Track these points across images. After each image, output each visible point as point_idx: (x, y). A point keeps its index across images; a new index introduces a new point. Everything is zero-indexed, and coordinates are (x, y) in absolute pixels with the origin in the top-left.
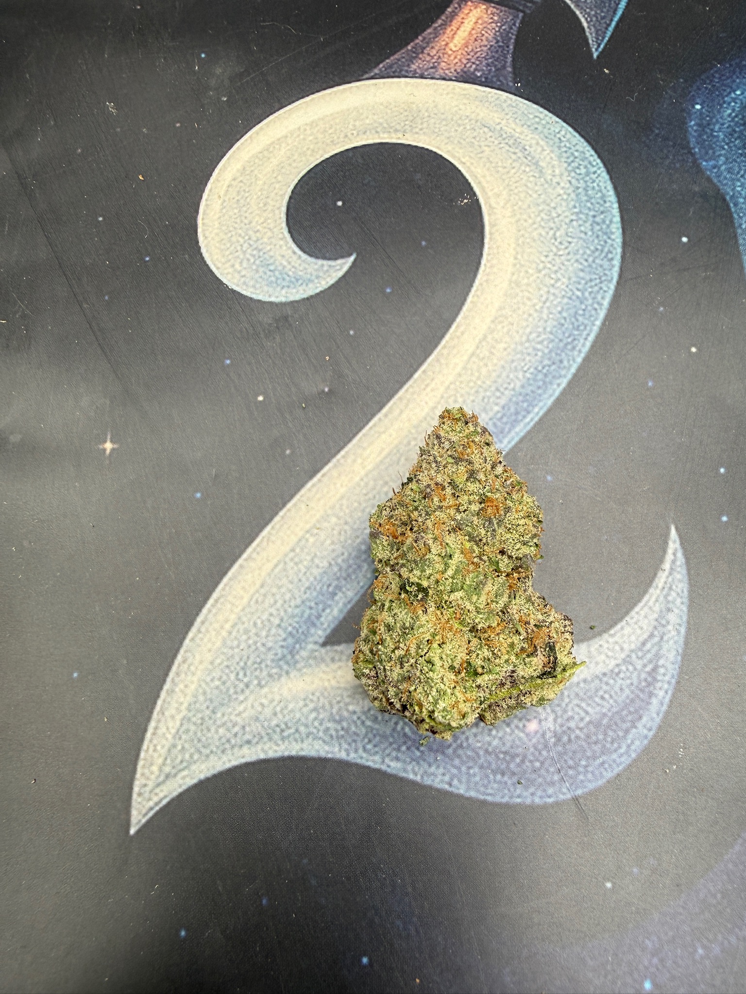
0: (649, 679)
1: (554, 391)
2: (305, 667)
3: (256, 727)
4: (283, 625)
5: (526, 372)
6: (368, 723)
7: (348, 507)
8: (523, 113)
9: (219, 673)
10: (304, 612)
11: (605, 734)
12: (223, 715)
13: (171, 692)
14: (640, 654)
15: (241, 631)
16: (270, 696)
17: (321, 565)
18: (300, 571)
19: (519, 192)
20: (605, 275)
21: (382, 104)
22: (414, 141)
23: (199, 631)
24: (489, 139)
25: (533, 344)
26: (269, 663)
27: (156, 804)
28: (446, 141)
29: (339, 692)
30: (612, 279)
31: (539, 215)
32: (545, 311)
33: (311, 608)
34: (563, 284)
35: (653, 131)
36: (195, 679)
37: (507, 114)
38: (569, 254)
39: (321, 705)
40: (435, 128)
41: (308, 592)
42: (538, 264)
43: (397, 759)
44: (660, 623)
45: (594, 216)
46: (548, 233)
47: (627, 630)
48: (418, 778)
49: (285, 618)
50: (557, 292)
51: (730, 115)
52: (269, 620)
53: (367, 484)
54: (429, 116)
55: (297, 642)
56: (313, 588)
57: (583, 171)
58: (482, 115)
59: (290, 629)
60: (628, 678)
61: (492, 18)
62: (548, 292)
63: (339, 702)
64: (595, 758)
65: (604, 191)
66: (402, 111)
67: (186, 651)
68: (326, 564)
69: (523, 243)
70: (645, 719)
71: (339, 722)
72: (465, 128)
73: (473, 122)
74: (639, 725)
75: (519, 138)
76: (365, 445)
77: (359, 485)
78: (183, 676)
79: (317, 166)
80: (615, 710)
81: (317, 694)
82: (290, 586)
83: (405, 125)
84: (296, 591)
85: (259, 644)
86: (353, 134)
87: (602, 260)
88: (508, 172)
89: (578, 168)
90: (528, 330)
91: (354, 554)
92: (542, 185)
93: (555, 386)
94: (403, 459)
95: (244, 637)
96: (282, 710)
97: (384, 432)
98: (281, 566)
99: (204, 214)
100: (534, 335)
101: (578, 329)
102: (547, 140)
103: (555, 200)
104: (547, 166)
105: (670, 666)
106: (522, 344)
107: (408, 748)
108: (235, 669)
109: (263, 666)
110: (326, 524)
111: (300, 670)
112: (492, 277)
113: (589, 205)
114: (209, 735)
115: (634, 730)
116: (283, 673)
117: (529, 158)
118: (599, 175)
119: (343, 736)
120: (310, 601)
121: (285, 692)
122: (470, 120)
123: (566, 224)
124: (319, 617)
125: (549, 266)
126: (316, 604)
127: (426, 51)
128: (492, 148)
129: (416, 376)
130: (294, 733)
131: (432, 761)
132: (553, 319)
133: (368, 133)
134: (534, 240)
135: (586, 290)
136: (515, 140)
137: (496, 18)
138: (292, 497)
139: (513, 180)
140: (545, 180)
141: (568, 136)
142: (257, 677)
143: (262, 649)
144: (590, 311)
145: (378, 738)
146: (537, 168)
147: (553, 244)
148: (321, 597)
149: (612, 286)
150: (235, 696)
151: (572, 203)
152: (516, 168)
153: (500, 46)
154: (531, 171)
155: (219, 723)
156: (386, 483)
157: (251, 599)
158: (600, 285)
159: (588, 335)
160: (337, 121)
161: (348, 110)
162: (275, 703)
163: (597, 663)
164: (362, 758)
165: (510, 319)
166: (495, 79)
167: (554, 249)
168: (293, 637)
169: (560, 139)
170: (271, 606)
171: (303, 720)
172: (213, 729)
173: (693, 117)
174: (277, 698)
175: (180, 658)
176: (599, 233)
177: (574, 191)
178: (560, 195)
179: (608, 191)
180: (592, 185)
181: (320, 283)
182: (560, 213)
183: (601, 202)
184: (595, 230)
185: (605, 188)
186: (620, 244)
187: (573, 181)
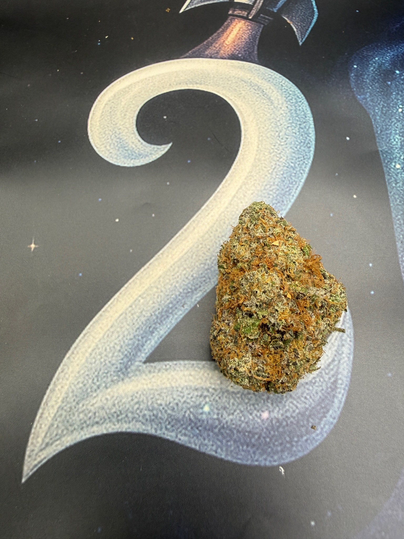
2: (133, 376)
3: (103, 414)
4: (122, 350)
7: (163, 282)
8: (262, 73)
9: (83, 379)
10: (134, 342)
12: (83, 405)
13: (53, 390)
15: (97, 353)
16: (112, 394)
18: (134, 318)
19: (260, 113)
20: (306, 155)
22: (206, 88)
24: (245, 87)
25: (268, 191)
26: (112, 373)
28: (222, 89)
30: (310, 158)
31: (270, 125)
32: (274, 174)
33: (139, 340)
34: (284, 159)
36: (68, 382)
37: (254, 74)
38: (286, 144)
39: (141, 400)
40: (217, 82)
41: (138, 331)
42: (270, 150)
43: (185, 435)
45: (300, 125)
46: (275, 134)
49: (123, 347)
50: (280, 164)
51: (372, 70)
52: (114, 347)
53: (174, 270)
54: (214, 77)
55: (130, 360)
56: (140, 329)
57: (294, 101)
58: (241, 75)
59: (126, 352)
61: (247, 28)
62: (276, 164)
63: (152, 398)
65: (305, 111)
66: (199, 74)
68: (149, 315)
69: (262, 139)
72: (232, 82)
73: (236, 79)
75: (260, 86)
76: (174, 247)
77: (169, 270)
78: (61, 380)
81: (140, 393)
82: (128, 327)
84: (131, 330)
85: (107, 362)
86: (174, 84)
87: (305, 147)
88: (254, 104)
89: (291, 100)
90: (265, 184)
91: (165, 309)
92: (272, 109)
94: (194, 255)
95: (99, 357)
96: (118, 402)
97: (184, 240)
98: (123, 316)
100: (268, 186)
101: (292, 183)
102: (275, 86)
103: (279, 117)
104: (275, 100)
106: (261, 191)
108: (92, 376)
109: (109, 375)
110: (150, 292)
111: (130, 378)
112: (245, 156)
113: (297, 118)
114: (74, 418)
116: (120, 379)
117: (265, 96)
120: (138, 336)
121: (121, 391)
123: (285, 129)
124: (143, 346)
125: (276, 150)
126: (142, 338)
127: (213, 45)
128: (246, 92)
132: (278, 178)
134: (268, 138)
135: (296, 163)
136: (258, 87)
137: (249, 28)
138: (132, 277)
139: (257, 107)
140: (274, 106)
141: (286, 83)
142: (104, 382)
143: (109, 365)
144: (298, 174)
145: (174, 421)
146: (269, 101)
147: (278, 139)
148: (145, 334)
149: (310, 162)
150: (91, 394)
151: (289, 118)
152: (259, 101)
153: (251, 42)
155: (80, 410)
156: (185, 269)
157: (105, 335)
158: (304, 161)
159: (298, 187)
160: (167, 77)
161: (172, 72)
162: (115, 398)
166: (248, 57)
167: (279, 142)
168: (127, 357)
169: (282, 85)
170: (116, 339)
171: (131, 409)
172: (76, 414)
173: (353, 72)
174: (116, 395)
175: (60, 369)
176: (303, 133)
177: (289, 112)
178: (282, 114)
179: (308, 111)
180: (299, 108)
181: (152, 157)
182: (282, 123)
183: (304, 117)
184: (301, 132)
185: (306, 109)
186: (314, 139)
187: (289, 106)
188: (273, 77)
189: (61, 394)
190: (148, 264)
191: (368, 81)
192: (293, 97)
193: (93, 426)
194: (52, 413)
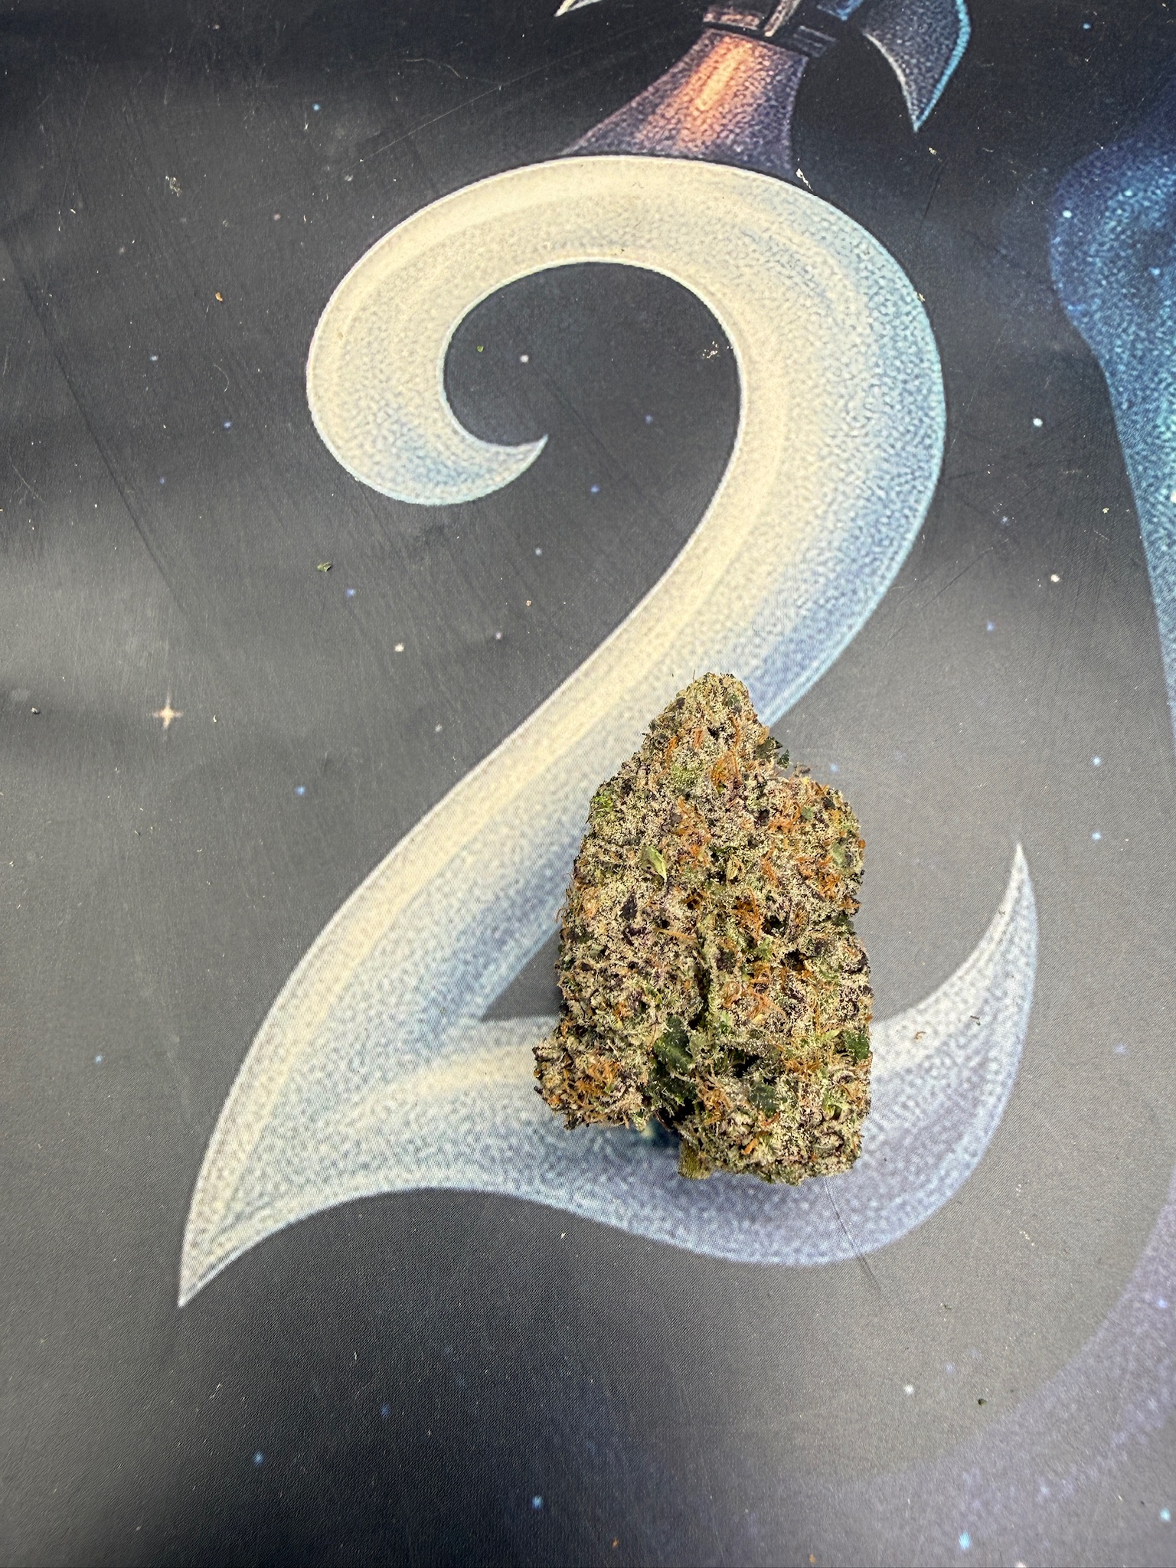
0: (975, 1079)
1: (843, 636)
2: (454, 1052)
3: (378, 1144)
4: (422, 988)
5: (800, 607)
6: (550, 1139)
7: (526, 811)
8: (804, 213)
9: (323, 1060)
10: (455, 968)
11: (908, 1161)
12: (327, 1124)
13: (247, 1087)
14: (962, 1041)
15: (358, 997)
16: (400, 1097)
17: (483, 898)
18: (451, 906)
19: (795, 337)
20: (920, 468)
21: (590, 199)
22: (638, 259)
23: (294, 995)
24: (752, 255)
25: (812, 565)
26: (399, 1045)
27: (221, 1260)
28: (687, 258)
29: (507, 1091)
30: (930, 475)
31: (823, 375)
32: (831, 517)
33: (466, 963)
34: (858, 478)
35: (998, 251)
36: (285, 1068)
37: (780, 215)
38: (866, 435)
39: (477, 1110)
40: (670, 238)
41: (463, 939)
42: (821, 449)
43: (593, 1195)
44: (994, 994)
45: (905, 382)
46: (836, 403)
47: (944, 1005)
48: (624, 1225)
49: (426, 978)
50: (848, 490)
51: (1113, 230)
52: (401, 980)
53: (555, 778)
54: (661, 220)
55: (444, 1014)
56: (469, 933)
57: (891, 310)
58: (741, 216)
59: (433, 994)
60: (944, 1077)
61: (761, 63)
62: (836, 489)
63: (505, 1107)
64: (891, 1197)
65: (921, 344)
66: (620, 210)
67: (271, 1026)
68: (490, 896)
69: (799, 415)
70: (966, 1139)
71: (505, 1137)
72: (715, 238)
73: (728, 228)
74: (959, 1148)
75: (796, 252)
76: (555, 718)
77: (543, 778)
78: (266, 1062)
79: (491, 296)
80: (922, 1124)
81: (473, 1094)
82: (436, 930)
83: (625, 233)
84: (444, 938)
85: (385, 1017)
86: (545, 247)
87: (916, 446)
88: (778, 307)
89: (884, 305)
90: (805, 545)
91: (534, 881)
92: (830, 328)
93: (844, 629)
94: (611, 739)
95: (363, 1005)
96: (418, 1117)
97: (583, 699)
98: (421, 900)
99: (317, 360)
100: (815, 552)
101: (880, 543)
102: (840, 257)
103: (847, 353)
104: (838, 299)
105: (1005, 1060)
106: (795, 566)
107: (610, 1179)
108: (348, 1053)
109: (390, 1049)
110: (492, 837)
111: (447, 1057)
112: (751, 467)
114: (305, 1155)
115: (951, 1156)
116: (422, 1062)
117: (812, 285)
118: (914, 319)
119: (510, 1160)
120: (465, 952)
121: (423, 1090)
122: (723, 227)
123: (864, 390)
124: (478, 976)
125: (837, 451)
126: (475, 956)
127: (658, 111)
128: (755, 270)
129: (634, 614)
130: (435, 1154)
131: (645, 1198)
132: (841, 528)
133: (569, 245)
134: (816, 413)
135: (892, 489)
136: (791, 256)
137: (767, 63)
138: (442, 794)
139: (787, 318)
140: (834, 320)
141: (871, 252)
142: (380, 1067)
143: (390, 1024)
144: (898, 520)
145: (563, 1163)
146: (822, 302)
147: (844, 419)
148: (481, 947)
149: (931, 485)
150: (346, 1095)
151: (874, 359)
152: (791, 301)
153: (772, 107)
154: (815, 305)
155: (320, 1136)
157: (375, 949)
158: (913, 483)
159: (896, 553)
160: (522, 223)
161: (539, 207)
162: (408, 1107)
163: (898, 1054)
164: (538, 1192)
165: (777, 529)
166: (762, 159)
167: (845, 427)
168: (438, 1006)
169: (858, 256)
170: (406, 959)
171: (450, 1132)
172: (311, 1145)
173: (1059, 230)
174: (411, 1099)
175: (262, 1035)
176: (912, 407)
177: (876, 341)
178: (855, 346)
179: (927, 344)
180: (902, 334)
181: (493, 479)
182: (855, 372)
183: (917, 361)
184: (905, 402)
185: (923, 339)
186: (943, 425)
187: (876, 325)
188: (835, 228)
189: (268, 1097)
190: (484, 764)
191: (1098, 262)
192: (889, 297)
193: (354, 1173)
194: (249, 1142)
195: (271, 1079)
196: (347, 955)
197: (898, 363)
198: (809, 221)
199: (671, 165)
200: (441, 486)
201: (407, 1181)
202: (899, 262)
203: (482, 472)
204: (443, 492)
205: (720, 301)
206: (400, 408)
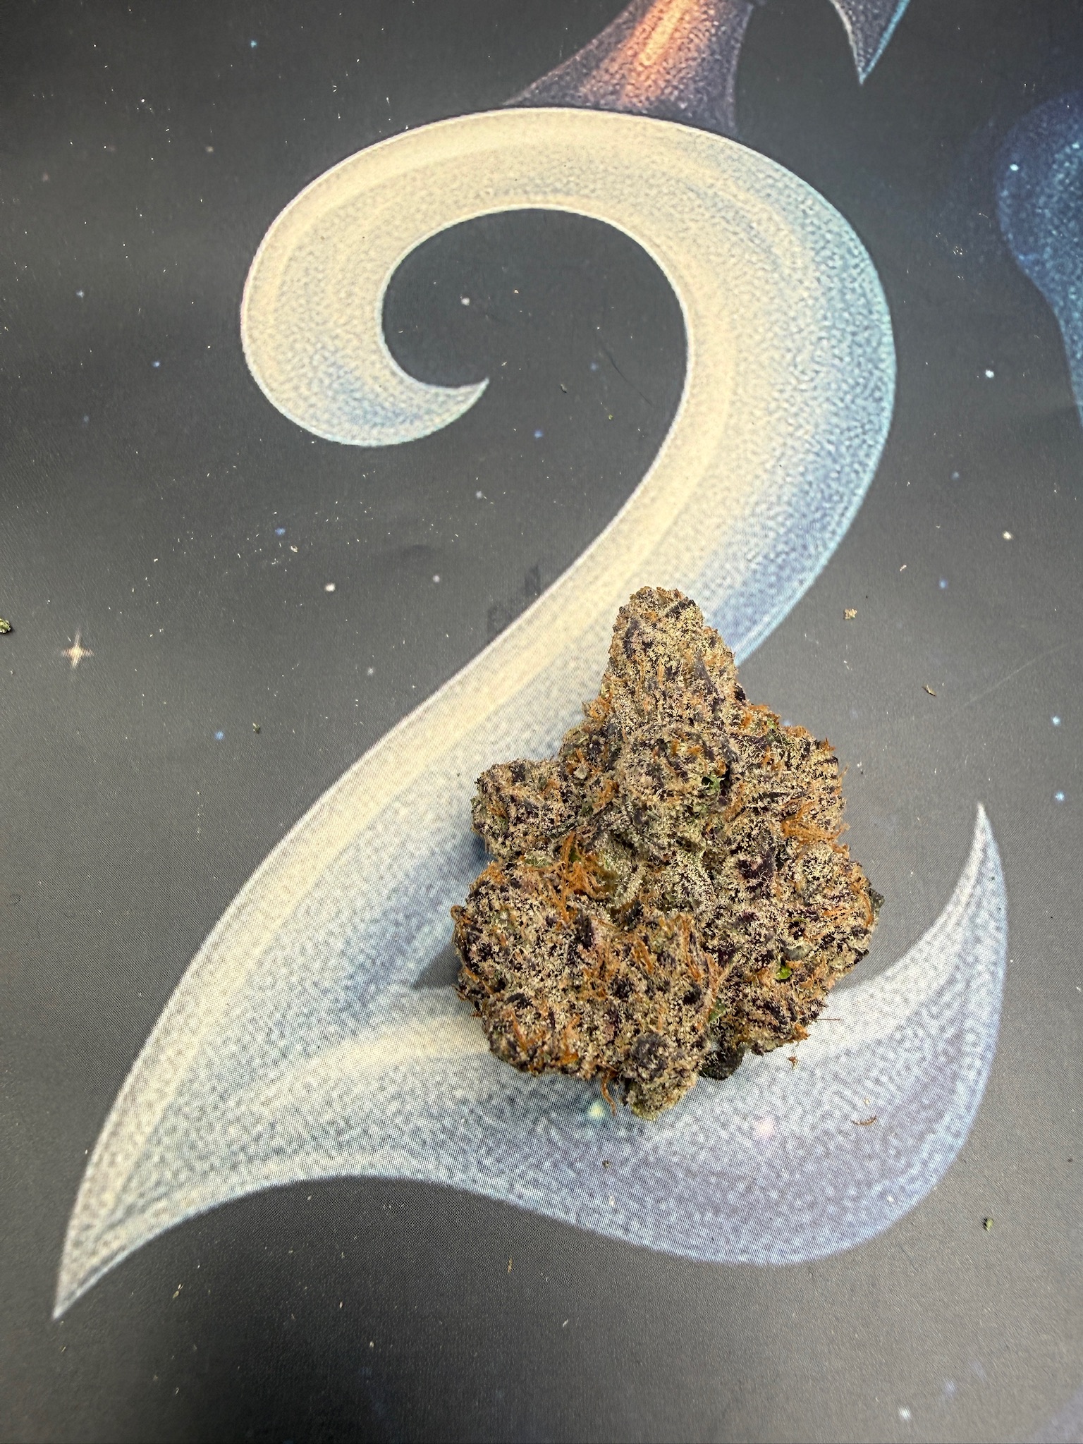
0: (951, 1051)
1: (794, 591)
2: (382, 1023)
3: (294, 1125)
4: (349, 952)
5: (750, 561)
9: (239, 1032)
10: (385, 930)
12: (239, 1103)
13: (153, 1061)
14: (935, 1010)
16: (322, 1072)
17: (417, 853)
18: (382, 862)
19: (741, 293)
20: (870, 421)
21: (534, 148)
22: (583, 208)
23: (209, 959)
24: (697, 210)
25: (762, 519)
26: (323, 1015)
27: (105, 1262)
28: (632, 210)
29: (440, 1066)
30: (881, 429)
31: (770, 330)
32: (780, 471)
33: (397, 924)
34: (807, 432)
36: (196, 1040)
37: (724, 171)
38: (815, 388)
40: (615, 189)
41: (395, 897)
42: (769, 403)
44: (965, 960)
45: (854, 334)
46: (783, 357)
47: (913, 971)
49: (353, 941)
50: (797, 444)
51: (1061, 182)
52: (327, 943)
53: (496, 728)
55: (374, 980)
56: (402, 891)
57: (839, 263)
58: (686, 171)
59: (361, 958)
60: (918, 1049)
62: (785, 444)
65: (870, 296)
67: (184, 994)
68: (425, 851)
69: (746, 370)
70: (947, 1118)
71: (438, 1118)
72: (660, 192)
73: (673, 182)
74: (940, 1128)
75: (742, 209)
76: (497, 666)
77: (483, 727)
78: (175, 1035)
79: (431, 239)
80: (898, 1102)
81: (403, 1069)
82: (365, 887)
83: (569, 182)
84: (374, 896)
85: (308, 984)
86: (488, 193)
88: (724, 262)
89: (831, 258)
90: (754, 499)
92: (776, 283)
93: (796, 584)
94: (556, 689)
95: (284, 971)
96: (341, 1097)
97: (526, 647)
98: (350, 854)
99: (251, 300)
100: (764, 506)
101: (830, 499)
102: (785, 213)
103: (795, 307)
104: (784, 255)
105: (982, 1030)
106: (744, 519)
108: (266, 1024)
109: (314, 1019)
110: (427, 788)
111: (374, 1028)
112: (698, 419)
116: (348, 1035)
117: (757, 241)
118: (862, 271)
119: (443, 1144)
120: (397, 912)
121: (348, 1065)
122: (667, 181)
123: (812, 343)
124: (410, 939)
125: (785, 405)
126: (407, 917)
127: (603, 65)
128: (701, 224)
129: (580, 562)
130: (358, 1138)
132: (791, 483)
133: (512, 192)
134: (762, 367)
135: (841, 443)
136: (737, 212)
137: (712, 12)
139: (731, 274)
140: (781, 275)
141: (817, 208)
142: (301, 1040)
143: (313, 991)
144: (848, 474)
145: (503, 1147)
146: (768, 257)
148: (414, 907)
149: (882, 438)
150: (262, 1071)
151: (822, 312)
152: (737, 256)
154: (761, 261)
155: (230, 1116)
156: (528, 726)
157: (299, 906)
158: (863, 437)
159: (846, 508)
160: (464, 170)
161: (482, 153)
162: (331, 1083)
164: (474, 1181)
165: (726, 482)
166: (707, 114)
167: (793, 381)
168: (366, 971)
169: (804, 212)
170: (331, 920)
171: (377, 1113)
172: (218, 1128)
173: (1006, 183)
174: (334, 1075)
175: (172, 1004)
176: (861, 359)
177: (824, 294)
178: (803, 300)
179: (875, 296)
180: (851, 286)
181: (432, 420)
182: (803, 326)
183: (865, 312)
184: (855, 355)
185: (872, 290)
186: (893, 377)
187: (824, 278)
188: (780, 185)
189: (175, 1073)
191: (1047, 212)
192: (836, 250)
193: (265, 1159)
194: (148, 1124)
195: (179, 1053)
196: (267, 916)
197: (846, 315)
198: (753, 178)
199: (615, 120)
200: (379, 427)
201: (326, 1168)
202: (845, 215)
203: (422, 412)
204: (380, 433)
205: (664, 253)
206: (336, 351)
